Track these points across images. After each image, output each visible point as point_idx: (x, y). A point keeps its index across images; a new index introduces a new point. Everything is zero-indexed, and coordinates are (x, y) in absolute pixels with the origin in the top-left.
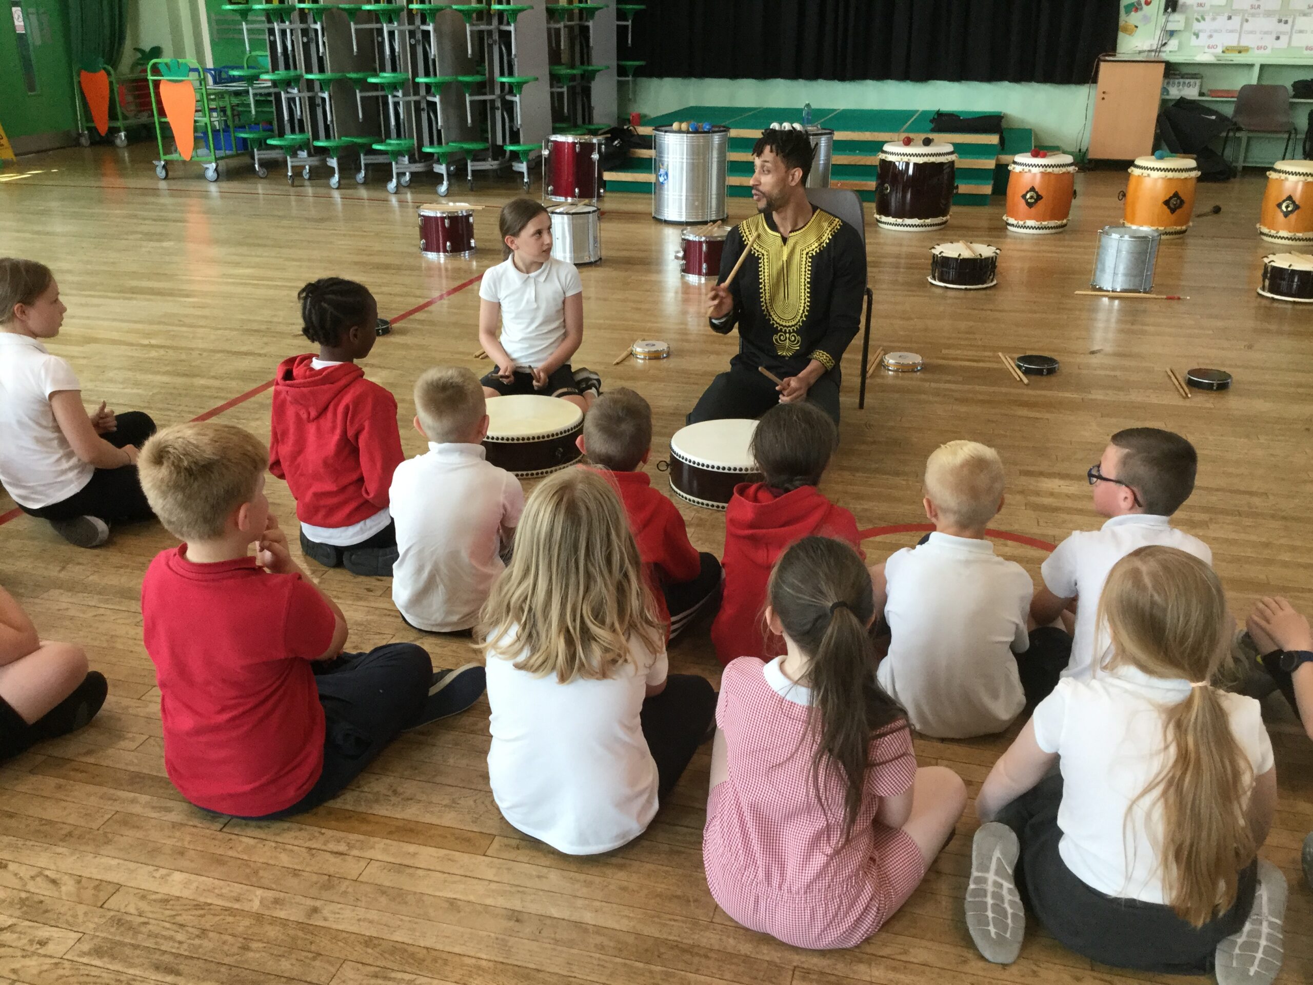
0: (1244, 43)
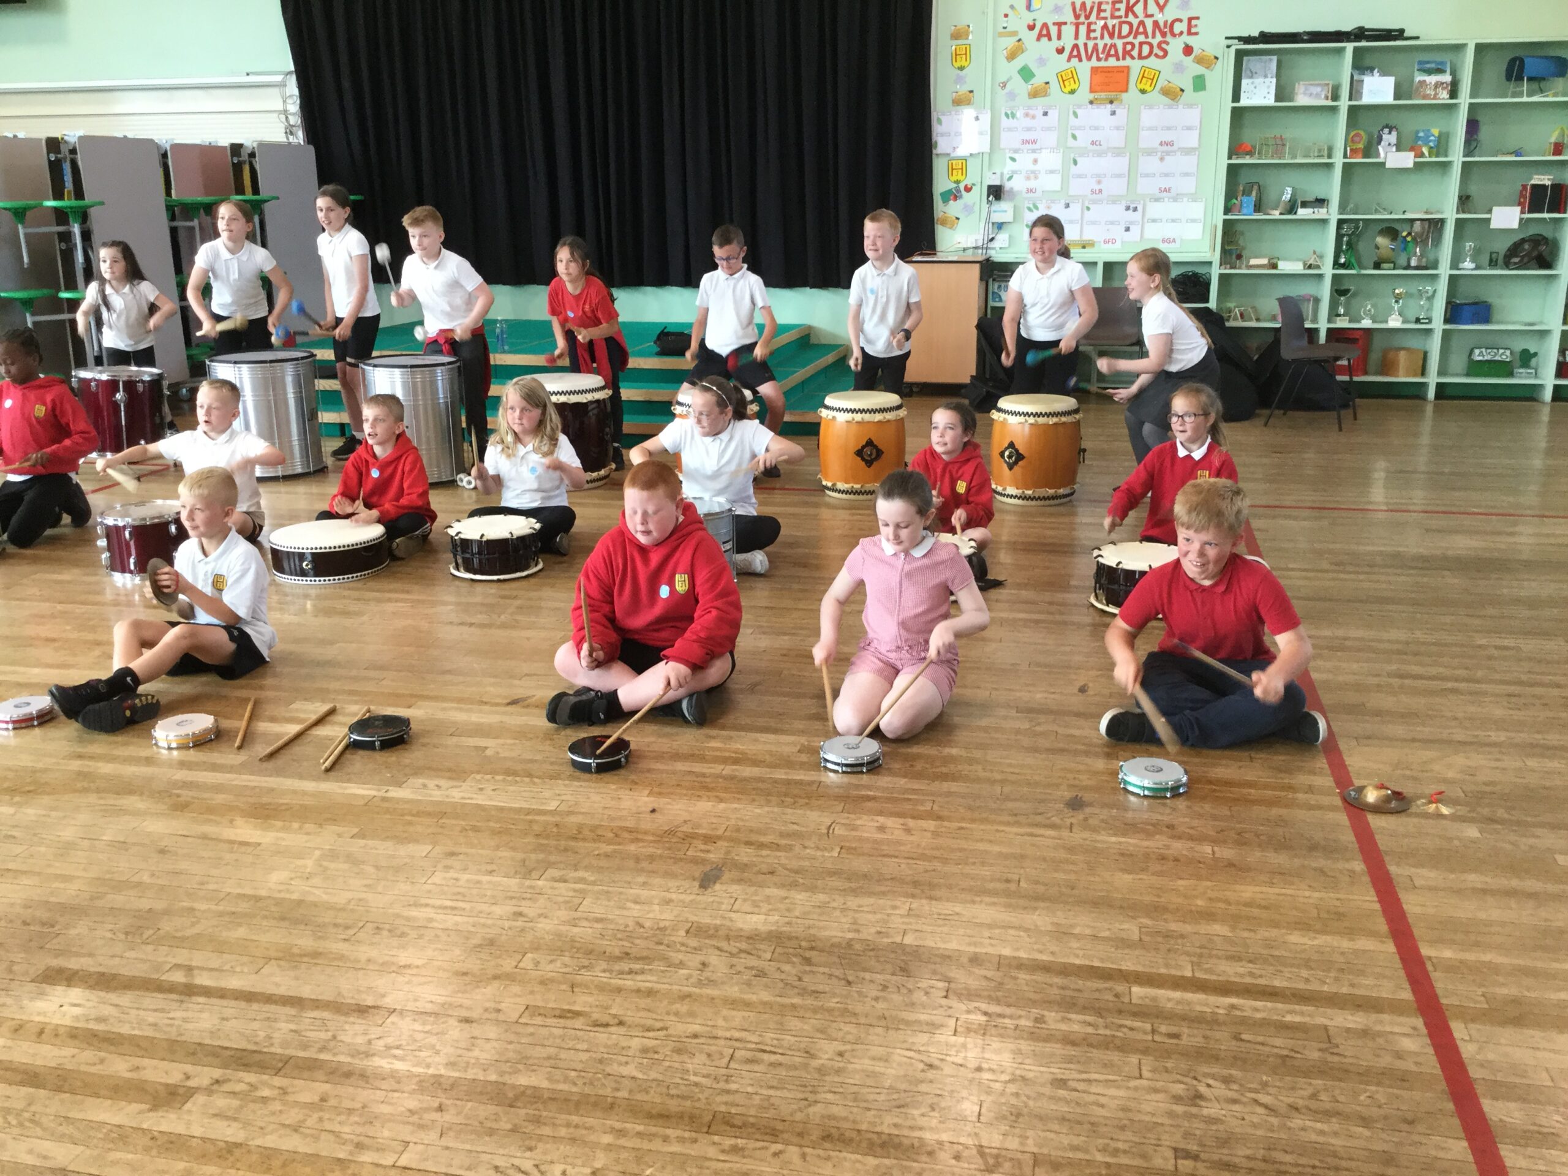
0: (1087, 237)
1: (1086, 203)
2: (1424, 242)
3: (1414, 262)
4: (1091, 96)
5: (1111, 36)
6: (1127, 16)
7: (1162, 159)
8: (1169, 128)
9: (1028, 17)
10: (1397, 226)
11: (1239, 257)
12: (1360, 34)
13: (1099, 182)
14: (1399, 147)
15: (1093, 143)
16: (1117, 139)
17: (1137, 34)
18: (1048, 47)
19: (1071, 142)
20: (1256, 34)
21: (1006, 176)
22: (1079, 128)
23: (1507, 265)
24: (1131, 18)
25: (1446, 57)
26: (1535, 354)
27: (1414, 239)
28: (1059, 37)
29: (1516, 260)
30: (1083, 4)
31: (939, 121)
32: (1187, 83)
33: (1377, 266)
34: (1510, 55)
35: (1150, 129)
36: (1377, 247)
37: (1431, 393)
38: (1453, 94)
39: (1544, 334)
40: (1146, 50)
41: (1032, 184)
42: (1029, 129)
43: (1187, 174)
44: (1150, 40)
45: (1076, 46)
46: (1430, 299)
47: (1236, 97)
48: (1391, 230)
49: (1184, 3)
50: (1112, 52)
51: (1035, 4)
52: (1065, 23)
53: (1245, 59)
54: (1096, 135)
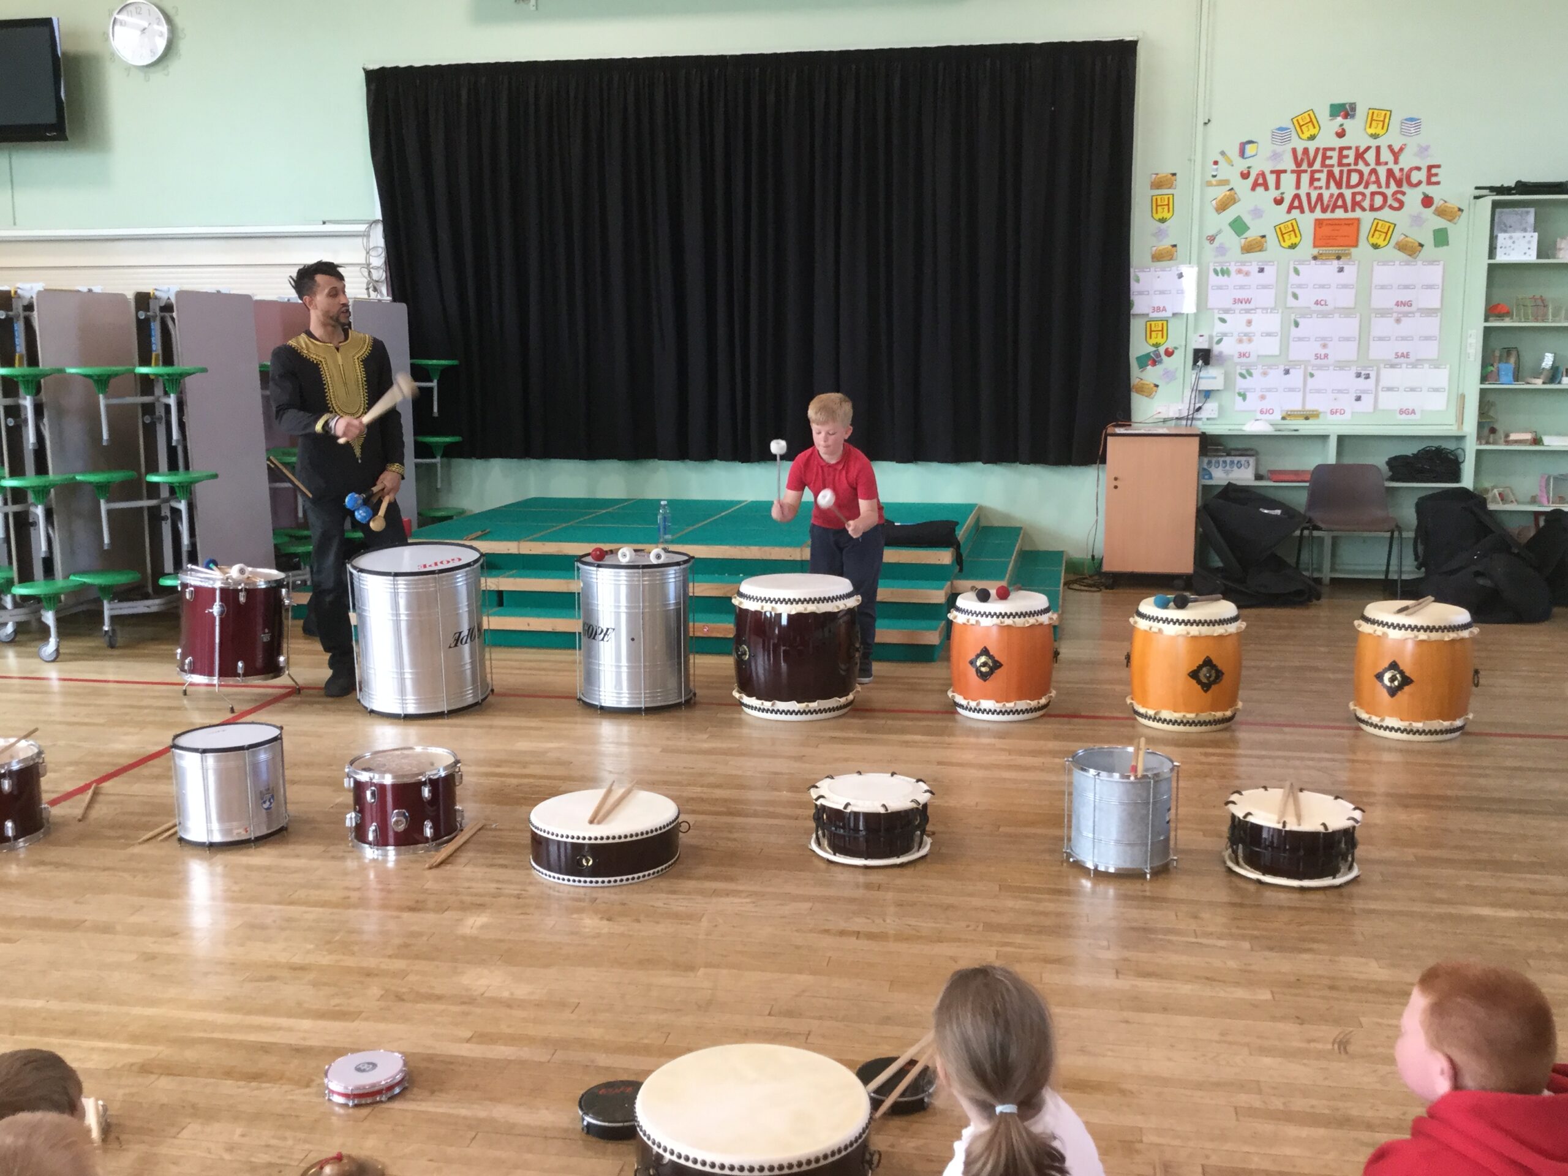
0: (1310, 407)
1: (1310, 369)
4: (1315, 251)
5: (1339, 185)
6: (1356, 163)
7: (1398, 321)
8: (1406, 287)
9: (1241, 165)
11: (1493, 431)
13: (1325, 346)
15: (1317, 303)
16: (1346, 299)
17: (1368, 183)
18: (1264, 197)
19: (1291, 302)
20: (1512, 184)
21: (1216, 339)
22: (1300, 286)
24: (1361, 166)
28: (1278, 187)
30: (1306, 151)
31: (1138, 281)
32: (1428, 240)
35: (1383, 287)
40: (1378, 201)
41: (1244, 347)
42: (1242, 287)
43: (1427, 338)
44: (1383, 190)
45: (1297, 196)
47: (1492, 252)
49: (1423, 150)
50: (1340, 203)
51: (1250, 150)
52: (1285, 171)
53: (1498, 211)
54: (1320, 295)
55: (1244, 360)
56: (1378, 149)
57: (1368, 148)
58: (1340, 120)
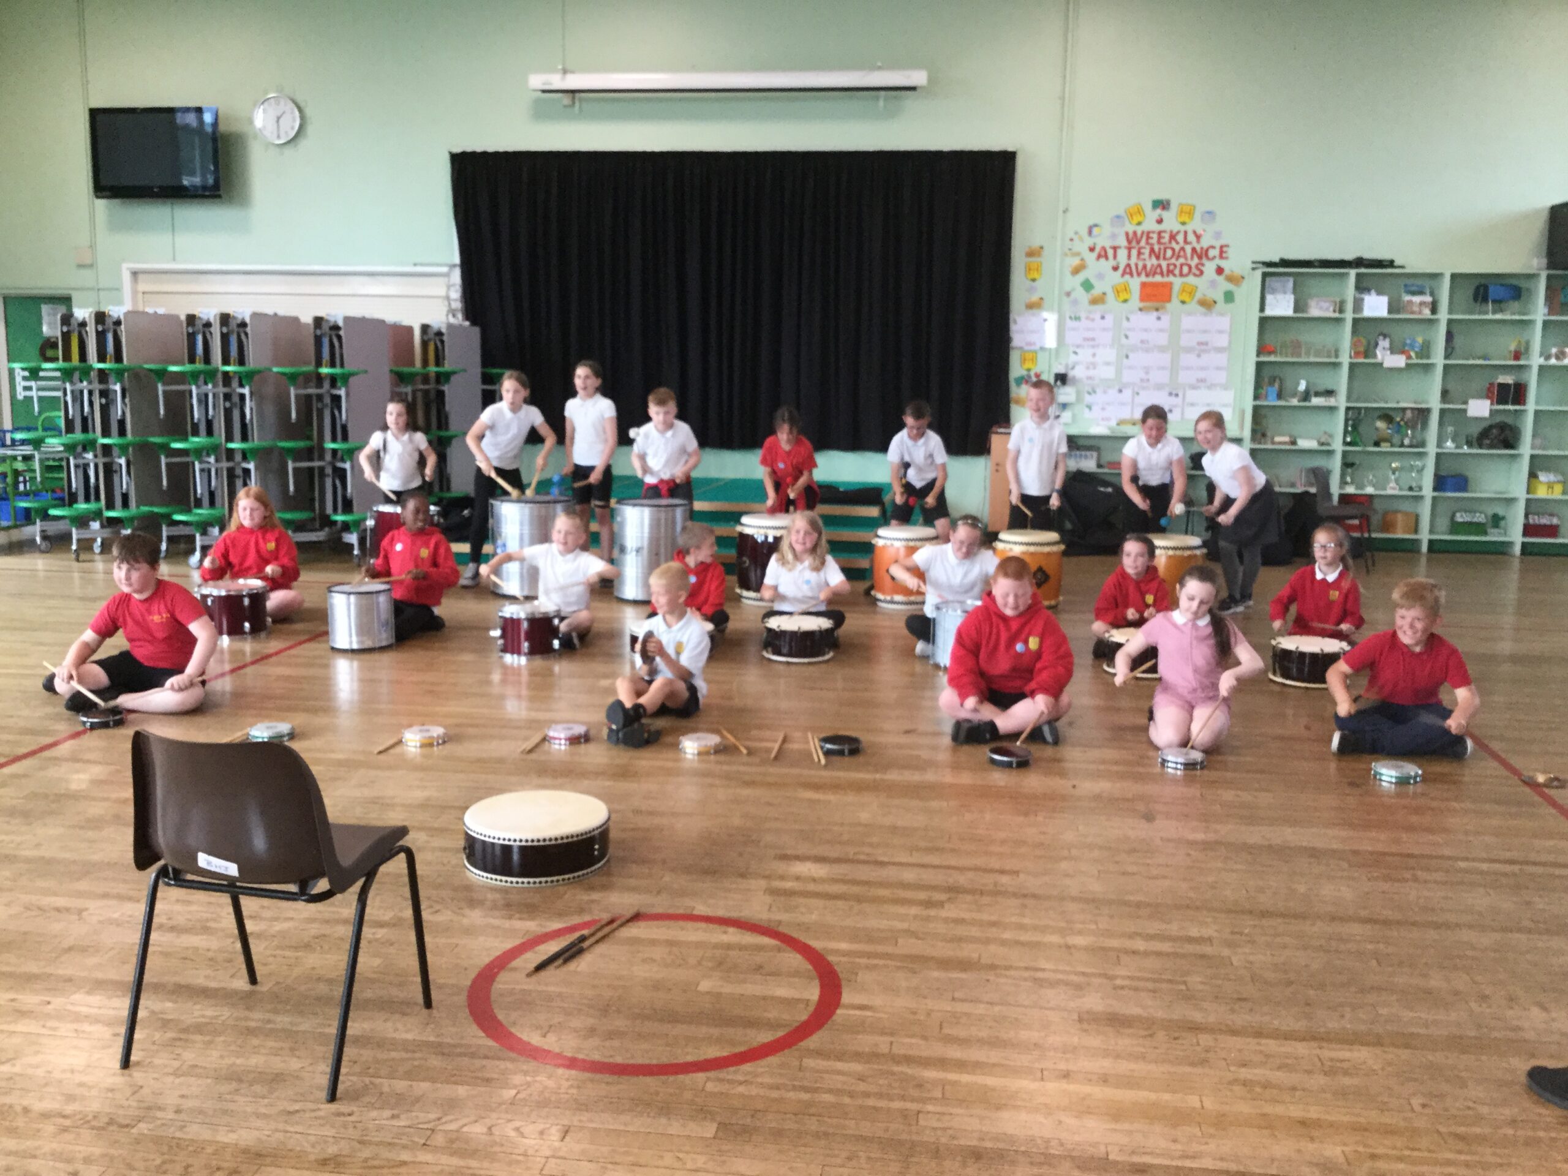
1: (1136, 390)
2: (1414, 428)
3: (1407, 442)
4: (1142, 305)
5: (1158, 258)
6: (1170, 242)
7: (1199, 356)
8: (1205, 332)
9: (1089, 242)
10: (1391, 413)
11: (1264, 435)
12: (1359, 262)
13: (1147, 373)
14: (1393, 350)
15: (1141, 342)
16: (1163, 339)
17: (1178, 257)
18: (1106, 265)
19: (1124, 341)
20: (1276, 259)
21: (1070, 367)
22: (1129, 330)
23: (1481, 446)
24: (1174, 244)
25: (1427, 283)
26: (1503, 518)
27: (1406, 423)
28: (1115, 257)
29: (1488, 442)
30: (1135, 233)
31: (1015, 322)
32: (1219, 297)
33: (1377, 444)
34: (1476, 283)
35: (1189, 331)
36: (1377, 429)
37: (1424, 548)
38: (1434, 310)
39: (1510, 501)
40: (1185, 270)
41: (1091, 373)
42: (1089, 329)
43: (1218, 368)
44: (1189, 262)
45: (1128, 265)
46: (1420, 471)
47: (1262, 309)
48: (1387, 416)
49: (1218, 235)
50: (1158, 270)
51: (1095, 231)
52: (1119, 247)
53: (1268, 279)
54: (1145, 336)
55: (1090, 382)
56: (1186, 233)
57: (1178, 232)
58: (1159, 211)
